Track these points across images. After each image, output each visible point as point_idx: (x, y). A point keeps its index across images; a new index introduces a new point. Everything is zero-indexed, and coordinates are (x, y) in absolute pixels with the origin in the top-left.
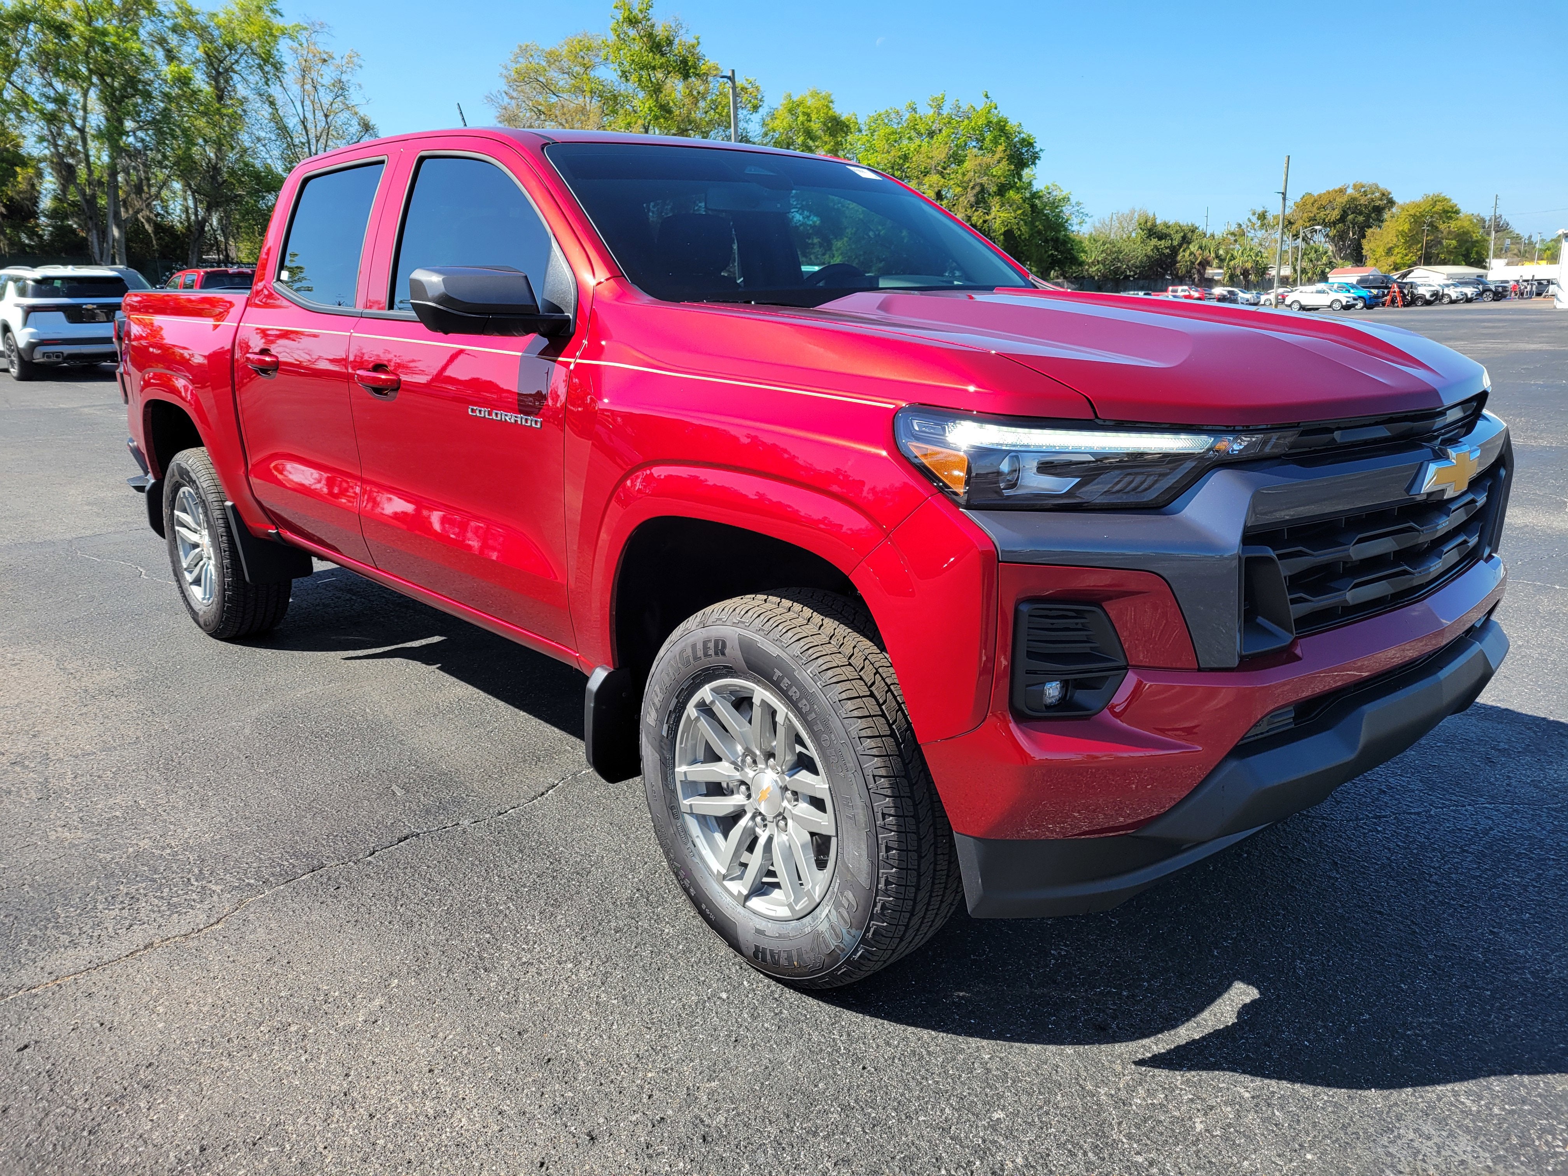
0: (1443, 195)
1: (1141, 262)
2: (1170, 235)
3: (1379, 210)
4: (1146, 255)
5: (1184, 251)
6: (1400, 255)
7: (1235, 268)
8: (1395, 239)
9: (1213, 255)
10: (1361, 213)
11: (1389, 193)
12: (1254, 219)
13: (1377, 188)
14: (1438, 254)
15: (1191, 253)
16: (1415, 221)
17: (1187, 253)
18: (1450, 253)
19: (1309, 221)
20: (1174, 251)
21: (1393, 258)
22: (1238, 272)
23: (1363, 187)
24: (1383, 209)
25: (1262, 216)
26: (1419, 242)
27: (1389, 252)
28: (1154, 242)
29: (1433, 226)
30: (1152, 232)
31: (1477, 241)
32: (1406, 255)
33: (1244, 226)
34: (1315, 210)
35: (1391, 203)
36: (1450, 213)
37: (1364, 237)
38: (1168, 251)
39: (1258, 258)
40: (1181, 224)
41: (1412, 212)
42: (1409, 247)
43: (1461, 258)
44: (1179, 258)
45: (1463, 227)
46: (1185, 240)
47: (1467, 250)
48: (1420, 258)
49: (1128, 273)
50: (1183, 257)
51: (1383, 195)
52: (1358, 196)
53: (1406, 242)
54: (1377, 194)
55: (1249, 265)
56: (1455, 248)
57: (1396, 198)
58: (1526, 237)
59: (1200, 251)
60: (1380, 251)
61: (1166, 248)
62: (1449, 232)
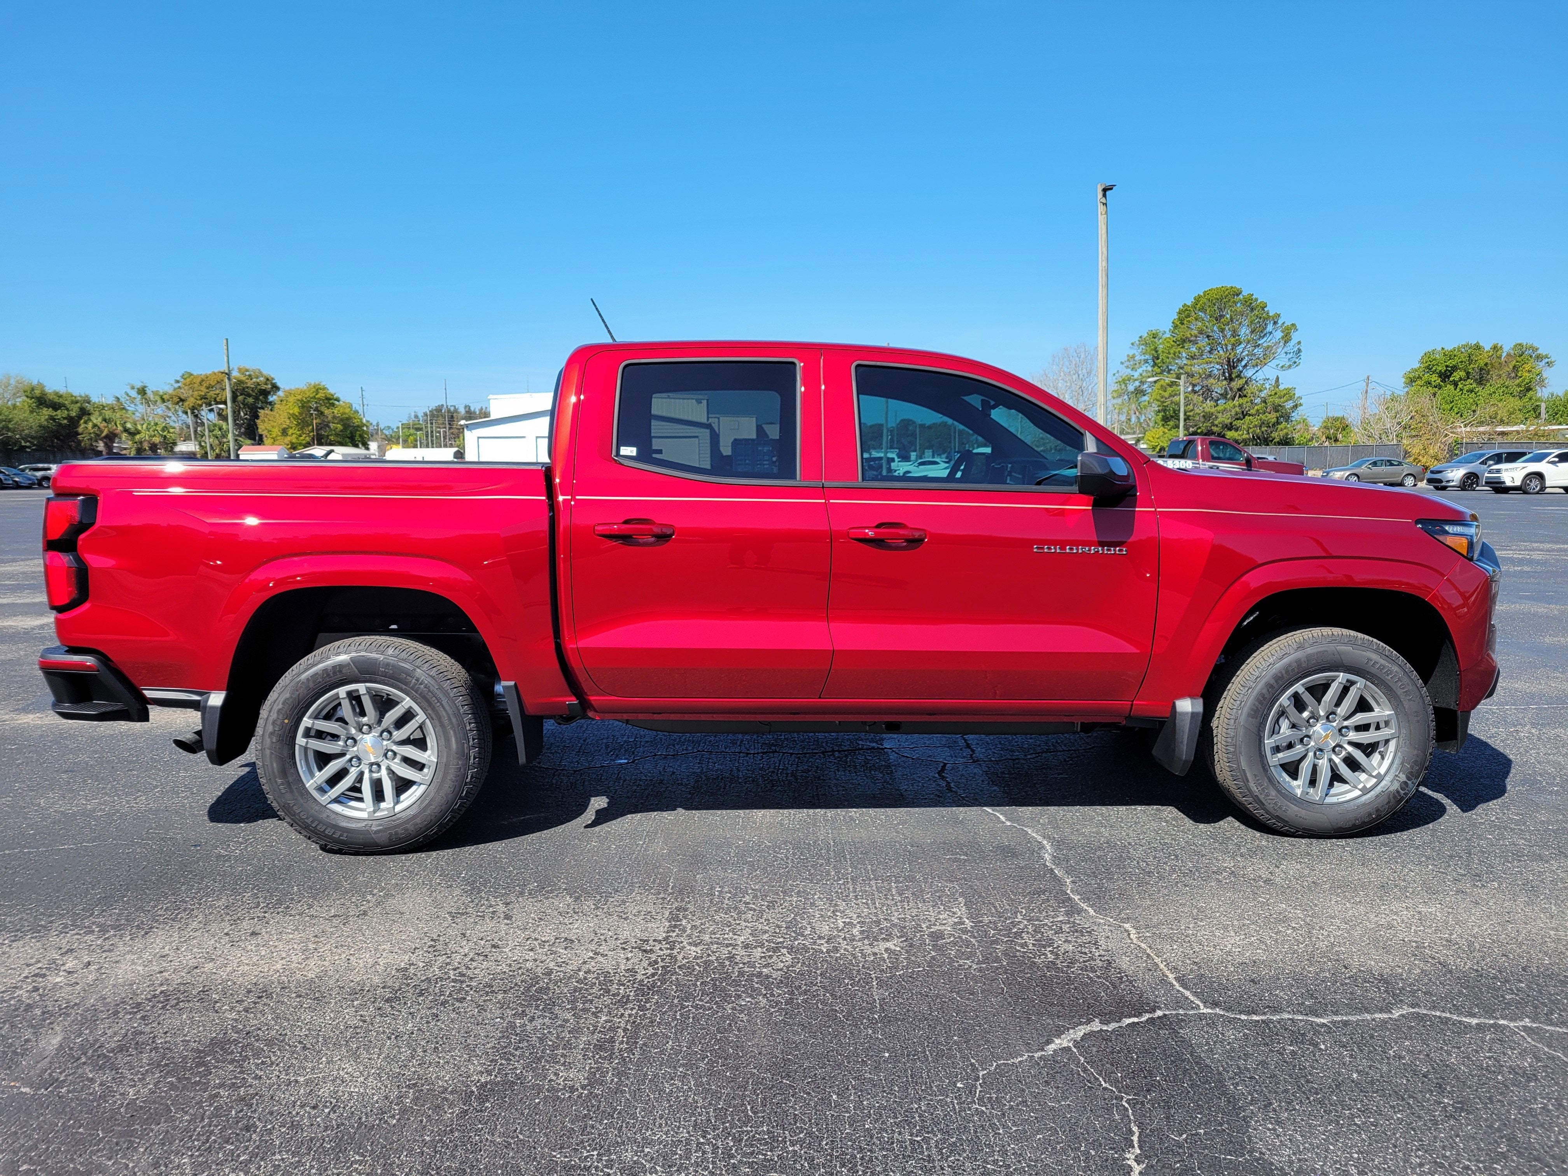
0: (323, 384)
1: (36, 432)
2: (64, 405)
3: (265, 393)
4: (40, 426)
5: (86, 422)
6: (294, 436)
7: (141, 443)
8: (288, 421)
9: (120, 428)
10: (249, 395)
11: (273, 379)
12: (133, 394)
13: (261, 373)
14: (328, 436)
15: (95, 426)
16: (303, 407)
17: (90, 425)
18: (337, 435)
19: (201, 399)
20: (74, 422)
21: (289, 438)
22: (146, 446)
23: (247, 371)
24: (269, 393)
25: (142, 391)
26: (308, 426)
27: (284, 432)
28: (47, 412)
29: (318, 411)
30: (42, 401)
31: (358, 426)
32: (301, 436)
33: (122, 400)
34: (203, 389)
35: (276, 388)
36: (330, 401)
37: (257, 417)
38: (65, 421)
39: (165, 433)
40: (74, 394)
41: (299, 397)
42: (302, 429)
43: (348, 440)
44: (80, 430)
45: (345, 414)
46: (84, 413)
47: (351, 433)
48: (313, 439)
49: (23, 444)
50: (85, 428)
51: (268, 379)
52: (244, 379)
53: (298, 424)
54: (262, 379)
55: (157, 440)
56: (341, 431)
57: (279, 384)
58: (375, 423)
59: (104, 424)
60: (276, 431)
61: (64, 418)
62: (334, 417)
